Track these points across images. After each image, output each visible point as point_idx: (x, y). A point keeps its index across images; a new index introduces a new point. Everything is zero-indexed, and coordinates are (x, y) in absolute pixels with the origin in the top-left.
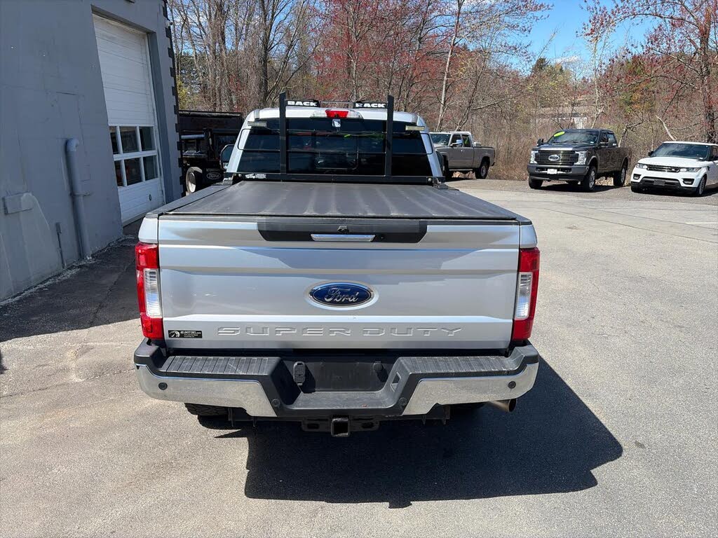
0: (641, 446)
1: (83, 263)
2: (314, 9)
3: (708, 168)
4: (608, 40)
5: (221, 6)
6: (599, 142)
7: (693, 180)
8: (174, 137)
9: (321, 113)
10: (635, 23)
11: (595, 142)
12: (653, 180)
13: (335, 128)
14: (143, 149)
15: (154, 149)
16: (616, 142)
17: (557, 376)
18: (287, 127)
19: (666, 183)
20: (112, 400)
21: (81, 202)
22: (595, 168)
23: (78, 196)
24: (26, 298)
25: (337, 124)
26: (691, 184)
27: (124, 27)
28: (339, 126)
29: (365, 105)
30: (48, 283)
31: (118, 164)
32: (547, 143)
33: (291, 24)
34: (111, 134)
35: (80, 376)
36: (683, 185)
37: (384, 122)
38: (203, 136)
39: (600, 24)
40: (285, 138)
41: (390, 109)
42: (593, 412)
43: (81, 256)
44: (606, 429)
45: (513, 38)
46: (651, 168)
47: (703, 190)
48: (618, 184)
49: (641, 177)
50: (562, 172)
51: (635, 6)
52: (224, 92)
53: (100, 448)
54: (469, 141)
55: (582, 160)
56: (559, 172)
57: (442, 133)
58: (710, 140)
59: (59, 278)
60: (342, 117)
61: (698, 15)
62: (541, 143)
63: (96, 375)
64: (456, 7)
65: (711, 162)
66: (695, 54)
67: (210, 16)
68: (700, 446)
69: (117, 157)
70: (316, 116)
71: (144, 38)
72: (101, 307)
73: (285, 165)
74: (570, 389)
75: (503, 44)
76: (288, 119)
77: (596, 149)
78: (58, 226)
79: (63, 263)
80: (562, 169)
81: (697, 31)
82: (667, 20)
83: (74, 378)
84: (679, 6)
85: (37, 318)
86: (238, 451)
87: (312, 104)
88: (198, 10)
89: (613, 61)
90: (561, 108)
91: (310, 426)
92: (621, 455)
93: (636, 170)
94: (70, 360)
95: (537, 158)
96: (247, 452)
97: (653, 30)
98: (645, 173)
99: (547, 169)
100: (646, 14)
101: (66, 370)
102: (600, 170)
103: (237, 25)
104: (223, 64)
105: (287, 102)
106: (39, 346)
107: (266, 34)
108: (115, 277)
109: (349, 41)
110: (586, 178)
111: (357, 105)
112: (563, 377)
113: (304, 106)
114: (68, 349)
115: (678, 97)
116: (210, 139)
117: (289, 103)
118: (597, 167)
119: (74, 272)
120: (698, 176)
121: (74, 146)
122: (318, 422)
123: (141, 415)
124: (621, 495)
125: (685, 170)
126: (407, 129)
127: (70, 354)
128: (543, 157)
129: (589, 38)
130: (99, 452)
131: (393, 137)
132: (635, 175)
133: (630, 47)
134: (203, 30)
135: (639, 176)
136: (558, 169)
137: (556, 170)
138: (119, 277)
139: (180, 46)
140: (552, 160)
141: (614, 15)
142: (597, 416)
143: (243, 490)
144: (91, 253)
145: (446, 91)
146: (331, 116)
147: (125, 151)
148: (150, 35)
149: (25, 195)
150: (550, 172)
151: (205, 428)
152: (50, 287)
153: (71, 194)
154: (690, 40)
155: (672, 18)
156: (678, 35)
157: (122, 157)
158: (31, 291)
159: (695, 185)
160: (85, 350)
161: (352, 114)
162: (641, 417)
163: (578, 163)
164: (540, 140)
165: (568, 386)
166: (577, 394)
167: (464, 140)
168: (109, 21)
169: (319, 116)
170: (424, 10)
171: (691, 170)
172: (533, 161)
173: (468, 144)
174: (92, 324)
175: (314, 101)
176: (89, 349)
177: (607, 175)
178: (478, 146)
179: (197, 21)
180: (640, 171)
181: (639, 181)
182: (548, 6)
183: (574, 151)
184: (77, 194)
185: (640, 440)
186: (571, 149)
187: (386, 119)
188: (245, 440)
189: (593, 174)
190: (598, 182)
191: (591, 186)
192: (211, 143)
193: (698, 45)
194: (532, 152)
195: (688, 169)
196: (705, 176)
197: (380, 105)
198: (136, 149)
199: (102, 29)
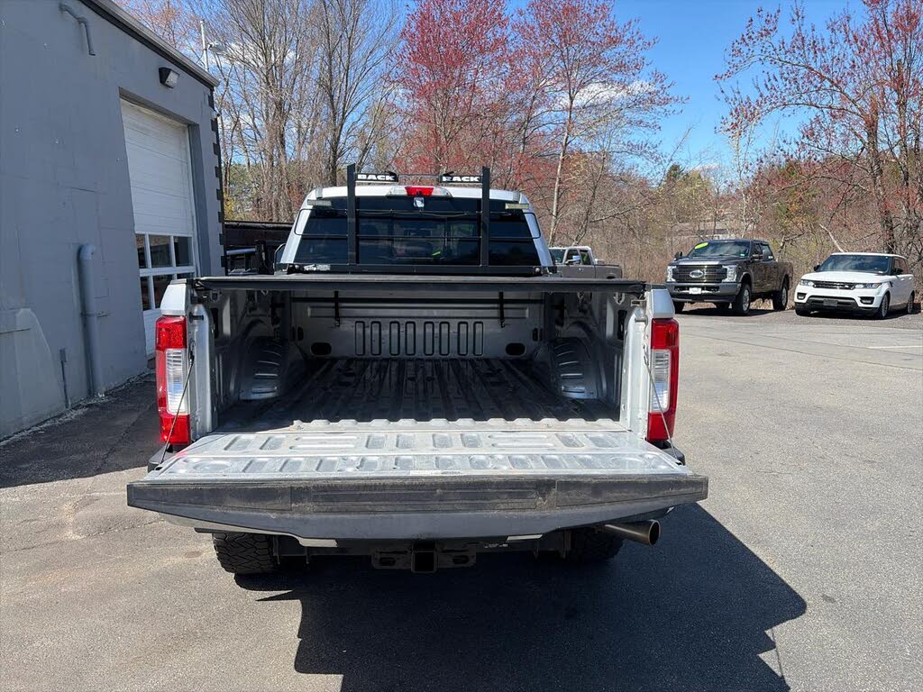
0: (831, 600)
1: (92, 402)
2: (393, 105)
3: (891, 283)
4: (753, 136)
5: (280, 104)
6: (751, 256)
7: (873, 298)
8: (217, 251)
9: (400, 190)
10: (787, 114)
11: (746, 255)
12: (822, 299)
13: (417, 208)
14: (178, 264)
15: (192, 265)
16: (772, 255)
17: (714, 520)
18: (357, 207)
19: (839, 303)
20: (120, 559)
21: (95, 324)
22: (747, 286)
23: (93, 315)
24: (15, 443)
25: (419, 204)
26: (871, 303)
27: (159, 116)
28: (422, 205)
29: (455, 179)
30: (45, 425)
31: (144, 280)
32: (687, 257)
33: (366, 125)
34: (138, 249)
35: (78, 532)
36: (860, 305)
37: (478, 201)
38: (254, 250)
39: (744, 117)
40: (354, 220)
41: (486, 184)
42: (764, 561)
43: (91, 392)
44: (782, 580)
45: (637, 136)
46: (818, 284)
47: (886, 312)
48: (779, 307)
49: (807, 297)
50: (707, 292)
51: (784, 94)
52: (283, 205)
53: (100, 616)
54: (588, 258)
55: (731, 277)
56: (703, 292)
57: (555, 248)
58: (890, 251)
59: (61, 419)
60: (426, 195)
61: (861, 103)
62: (679, 256)
63: (100, 531)
64: (567, 101)
65: (894, 277)
66: (862, 149)
67: (267, 116)
68: (910, 599)
69: (143, 272)
70: (393, 193)
71: (184, 132)
72: (113, 451)
73: (355, 253)
74: (731, 535)
75: (626, 143)
76: (359, 198)
77: (747, 263)
78: (62, 353)
79: (67, 402)
80: (708, 288)
81: (862, 123)
82: (825, 110)
83: (71, 535)
84: (838, 94)
85: (27, 465)
86: (287, 617)
87: (388, 178)
88: (252, 110)
89: (762, 162)
90: (702, 224)
91: (383, 562)
92: (804, 612)
93: (800, 288)
94: (67, 513)
95: (675, 274)
96: (300, 618)
97: (808, 123)
98: (811, 291)
99: (688, 288)
100: (798, 104)
101: (61, 526)
102: (756, 289)
103: (300, 126)
104: (281, 171)
105: (356, 175)
106: (27, 498)
107: (334, 135)
108: (134, 417)
109: (437, 142)
110: (738, 299)
111: (444, 179)
112: (721, 522)
113: (378, 180)
114: (64, 501)
115: (845, 201)
116: (263, 254)
117: (360, 177)
118: (750, 285)
119: (80, 412)
120: (878, 293)
121: (90, 254)
122: (394, 556)
123: (158, 575)
124: (807, 659)
125: (862, 286)
126: (507, 207)
127: (67, 507)
128: (682, 274)
129: (729, 134)
130: (98, 621)
131: (491, 220)
132: (799, 294)
133: (781, 143)
134: (258, 132)
135: (804, 295)
136: (703, 288)
137: (700, 289)
138: (140, 417)
139: (229, 152)
140: (693, 277)
141: (760, 106)
142: (770, 566)
143: (293, 664)
144: (104, 389)
145: (558, 198)
146: (412, 194)
147: (155, 264)
148: (192, 127)
149: (22, 310)
150: (693, 291)
151: (244, 590)
152: (48, 430)
153: (82, 314)
154: (855, 133)
155: (830, 107)
156: (839, 129)
157: (150, 272)
158: (23, 434)
159: (876, 304)
160: (88, 502)
161: (438, 191)
162: (828, 566)
163: (727, 280)
164: (677, 254)
165: (728, 532)
166: (741, 540)
167: (583, 256)
168: (142, 109)
169: (398, 194)
170: (528, 105)
171: (868, 286)
172: (670, 278)
173: (588, 261)
174: (99, 471)
175: (391, 174)
176: (93, 500)
177: (765, 296)
178: (601, 264)
179: (251, 123)
180: (805, 289)
181: (804, 301)
182: (682, 98)
183: (721, 266)
184: (91, 313)
185: (829, 593)
186: (717, 263)
187: (481, 197)
188: (298, 603)
189: (746, 293)
190: (753, 306)
191: (745, 309)
192: (264, 258)
193: (865, 138)
194: (669, 267)
195: (865, 285)
196: (888, 293)
197: (472, 179)
198: (169, 264)
199: (131, 117)
